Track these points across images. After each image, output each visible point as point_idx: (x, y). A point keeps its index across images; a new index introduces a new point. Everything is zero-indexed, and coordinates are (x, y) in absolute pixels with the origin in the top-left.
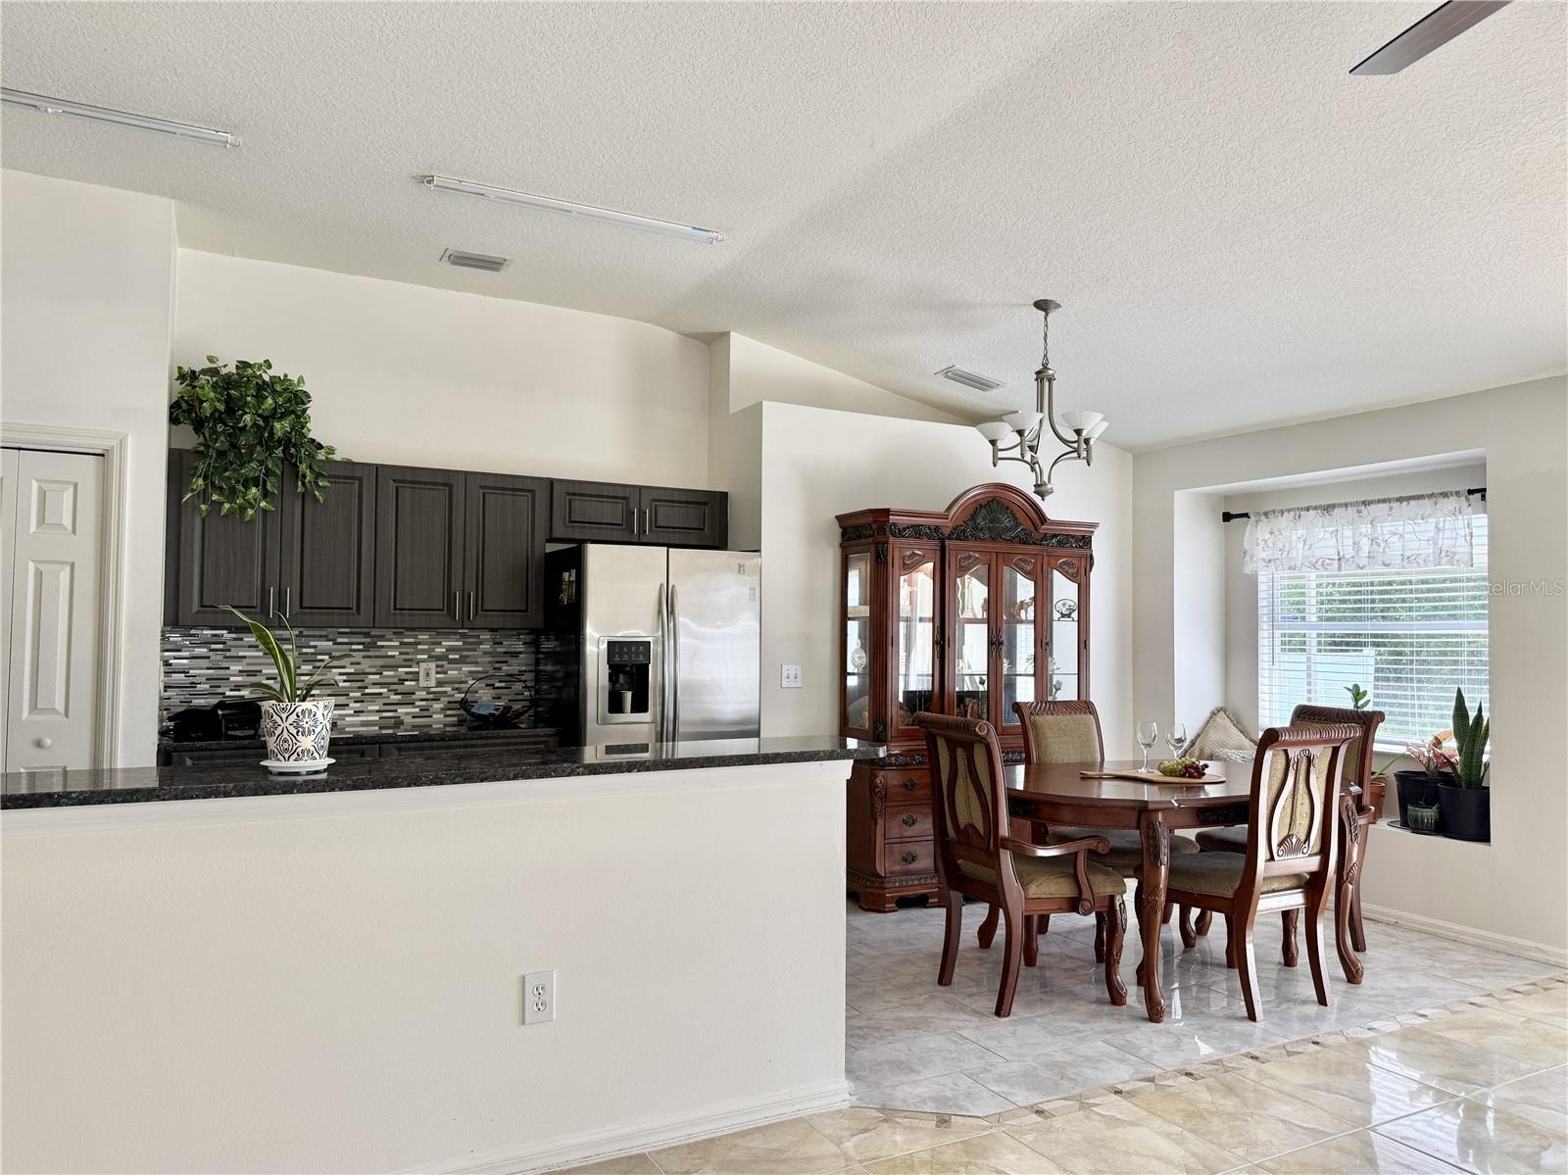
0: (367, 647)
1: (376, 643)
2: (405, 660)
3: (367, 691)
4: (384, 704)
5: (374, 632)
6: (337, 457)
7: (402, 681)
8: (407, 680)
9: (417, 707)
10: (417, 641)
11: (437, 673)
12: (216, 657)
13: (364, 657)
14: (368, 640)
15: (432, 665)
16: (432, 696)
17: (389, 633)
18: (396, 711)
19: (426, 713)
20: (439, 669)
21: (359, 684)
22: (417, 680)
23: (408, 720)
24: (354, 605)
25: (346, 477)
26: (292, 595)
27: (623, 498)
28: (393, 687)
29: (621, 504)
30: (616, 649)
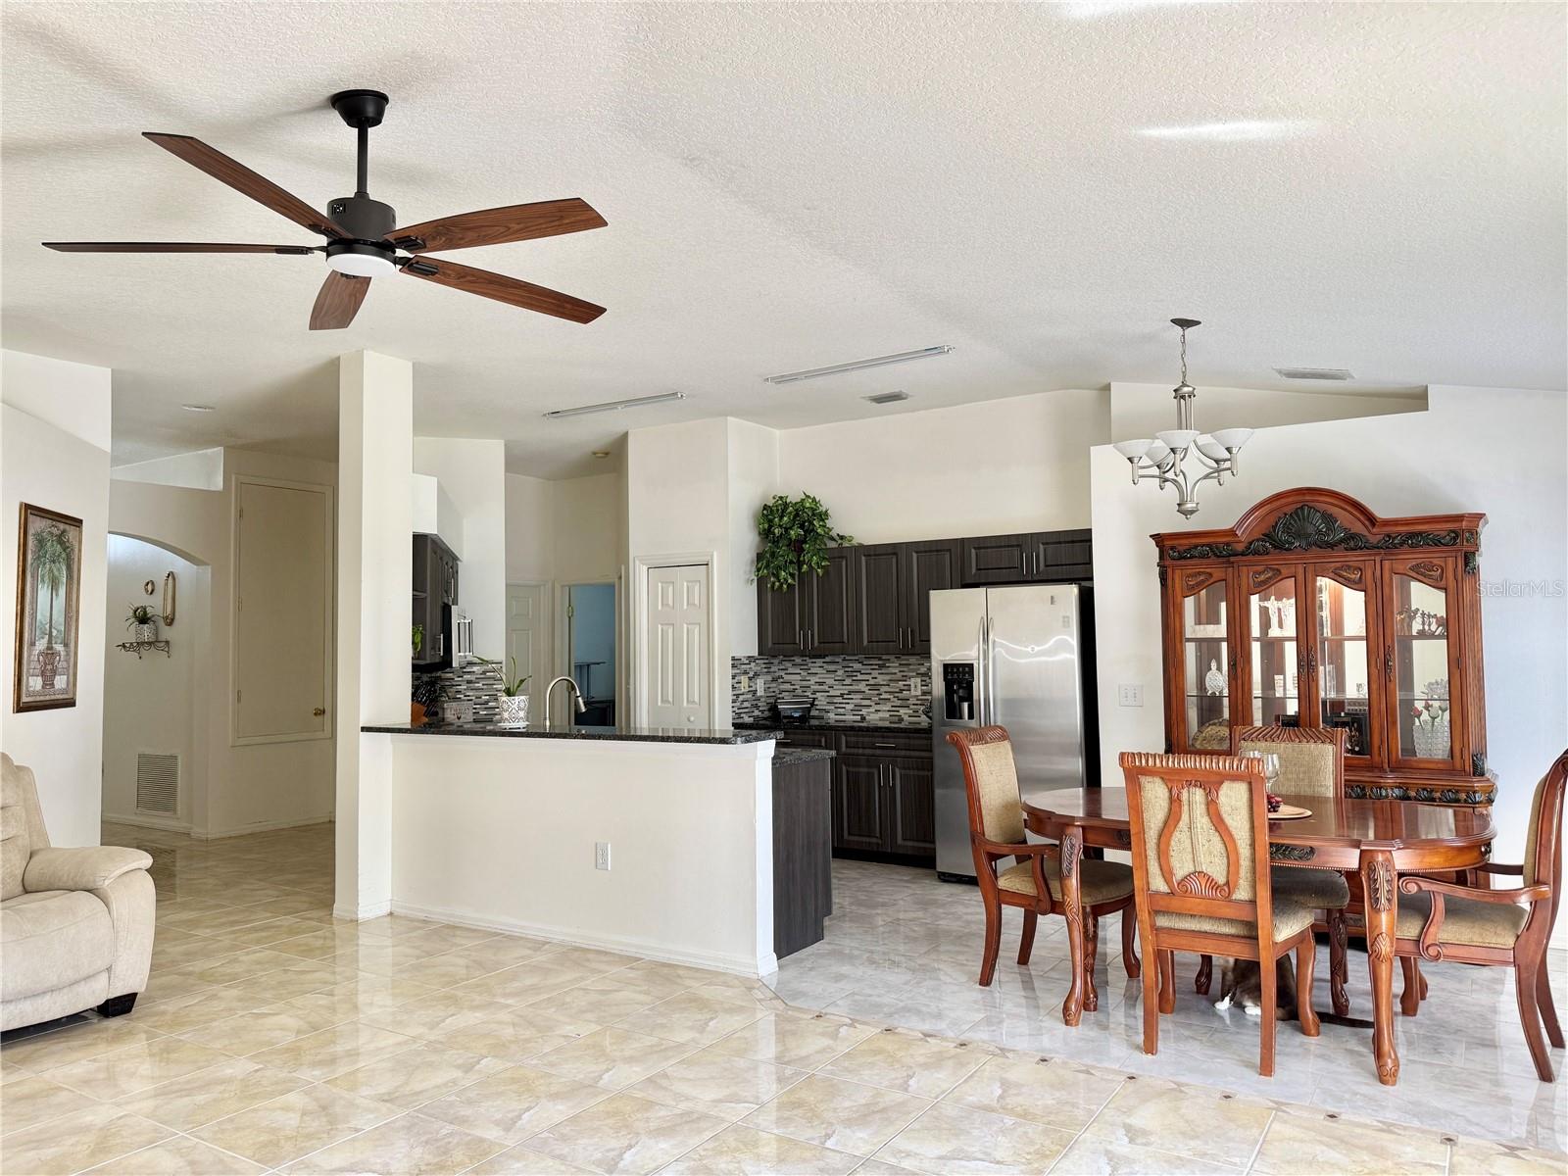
0: (881, 667)
1: (885, 664)
2: (902, 676)
3: (881, 697)
4: (892, 706)
5: (884, 657)
6: (855, 542)
7: (901, 691)
8: (904, 690)
9: (911, 709)
10: (909, 662)
12: (803, 673)
13: (879, 674)
14: (880, 662)
15: (919, 680)
16: (919, 702)
17: (892, 658)
18: (898, 711)
19: (916, 714)
20: (923, 683)
21: (877, 692)
22: (910, 690)
23: (906, 718)
24: (845, 640)
25: (839, 557)
26: (812, 635)
27: (1018, 546)
28: (896, 695)
29: (1016, 552)
30: (949, 669)
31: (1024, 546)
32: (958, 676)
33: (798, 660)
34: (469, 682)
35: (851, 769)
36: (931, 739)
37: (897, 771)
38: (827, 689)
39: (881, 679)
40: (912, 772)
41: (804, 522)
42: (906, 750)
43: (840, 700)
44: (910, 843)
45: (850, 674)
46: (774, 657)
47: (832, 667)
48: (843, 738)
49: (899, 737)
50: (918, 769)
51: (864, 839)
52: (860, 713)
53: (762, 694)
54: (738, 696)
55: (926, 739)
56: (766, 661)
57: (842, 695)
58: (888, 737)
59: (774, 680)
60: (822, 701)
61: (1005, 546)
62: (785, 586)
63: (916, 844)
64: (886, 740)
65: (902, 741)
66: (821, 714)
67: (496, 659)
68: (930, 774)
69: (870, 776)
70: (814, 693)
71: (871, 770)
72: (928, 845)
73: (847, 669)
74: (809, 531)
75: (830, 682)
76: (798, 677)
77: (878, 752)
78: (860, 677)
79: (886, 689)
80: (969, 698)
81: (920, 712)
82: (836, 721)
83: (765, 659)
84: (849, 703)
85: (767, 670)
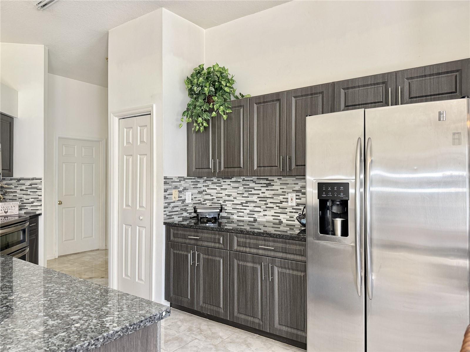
0: (268, 185)
1: (270, 183)
2: (283, 192)
3: (268, 206)
4: (275, 213)
5: (270, 178)
7: (281, 202)
8: (283, 202)
9: (289, 215)
10: (287, 182)
11: (296, 199)
12: (219, 188)
13: (266, 190)
14: (268, 182)
15: (294, 195)
16: (294, 211)
17: (275, 179)
18: (279, 216)
19: (292, 219)
20: (298, 197)
21: (265, 202)
22: (288, 202)
23: (284, 221)
24: (242, 166)
25: (238, 107)
26: (220, 163)
27: (383, 83)
28: (278, 205)
29: (381, 88)
31: (389, 83)
32: (333, 195)
33: (215, 180)
34: (21, 190)
35: (241, 263)
36: (305, 246)
37: (276, 269)
38: (232, 199)
39: (268, 194)
40: (288, 271)
41: (215, 81)
42: (282, 252)
43: (240, 207)
44: (284, 328)
45: (247, 189)
46: (200, 177)
47: (236, 185)
48: (235, 238)
49: (277, 242)
50: (293, 270)
51: (250, 319)
52: (254, 216)
53: (190, 201)
54: (169, 204)
55: (300, 245)
56: (194, 180)
57: (242, 203)
58: (268, 241)
59: (200, 193)
60: (229, 207)
61: (371, 85)
62: (202, 128)
63: (289, 330)
64: (267, 243)
65: (280, 245)
66: (229, 216)
67: (38, 177)
68: (303, 274)
69: (254, 270)
70: (225, 201)
71: (255, 266)
72: (299, 333)
73: (245, 186)
74: (218, 89)
75: (234, 194)
76: (215, 191)
77: (261, 252)
78: (254, 192)
79: (272, 200)
81: (295, 218)
82: (237, 221)
83: (192, 179)
84: (246, 209)
85: (194, 186)
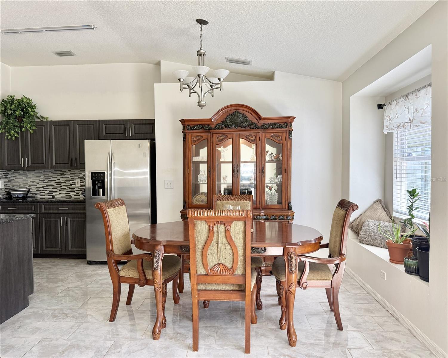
0: (62, 175)
1: (64, 174)
2: (72, 179)
3: (62, 188)
4: (67, 191)
5: (63, 170)
6: (49, 120)
7: (71, 185)
9: (75, 192)
10: (75, 173)
11: (81, 182)
12: (24, 178)
13: (61, 178)
14: (61, 173)
15: (79, 180)
16: (79, 189)
17: (67, 171)
18: (70, 193)
19: (78, 194)
20: (81, 181)
21: (60, 186)
22: (75, 185)
23: (73, 196)
24: (44, 162)
25: (41, 126)
26: (28, 161)
27: (123, 124)
28: (69, 186)
29: (123, 126)
30: (93, 175)
31: (126, 125)
32: (98, 178)
33: (21, 172)
35: (47, 220)
36: (85, 205)
37: (69, 219)
38: (36, 185)
39: (62, 180)
40: (76, 219)
41: (24, 108)
42: (73, 210)
43: (42, 189)
44: (74, 249)
45: (47, 178)
46: (10, 170)
47: (39, 175)
48: (43, 206)
49: (70, 205)
50: (79, 218)
51: (54, 249)
52: (52, 195)
53: (3, 187)
55: (82, 205)
56: (5, 172)
57: (43, 187)
58: (65, 205)
59: (9, 181)
60: (33, 190)
61: (118, 124)
62: (14, 138)
63: (77, 249)
64: (63, 206)
65: (72, 206)
66: (33, 196)
68: (84, 220)
69: (56, 222)
70: (30, 186)
71: (56, 220)
72: (83, 249)
73: (45, 176)
74: (26, 113)
75: (38, 181)
76: (22, 180)
77: (60, 211)
78: (52, 179)
79: (64, 184)
80: (103, 187)
81: (80, 193)
82: (40, 198)
83: (3, 171)
84: (46, 191)
85: (5, 176)
